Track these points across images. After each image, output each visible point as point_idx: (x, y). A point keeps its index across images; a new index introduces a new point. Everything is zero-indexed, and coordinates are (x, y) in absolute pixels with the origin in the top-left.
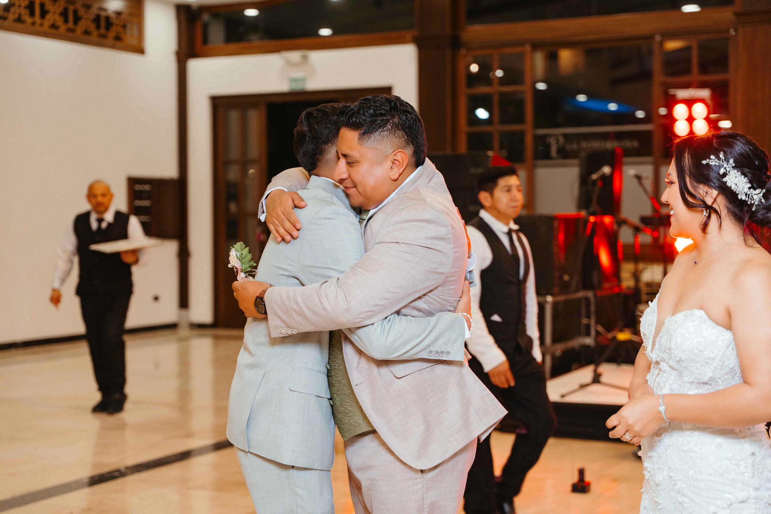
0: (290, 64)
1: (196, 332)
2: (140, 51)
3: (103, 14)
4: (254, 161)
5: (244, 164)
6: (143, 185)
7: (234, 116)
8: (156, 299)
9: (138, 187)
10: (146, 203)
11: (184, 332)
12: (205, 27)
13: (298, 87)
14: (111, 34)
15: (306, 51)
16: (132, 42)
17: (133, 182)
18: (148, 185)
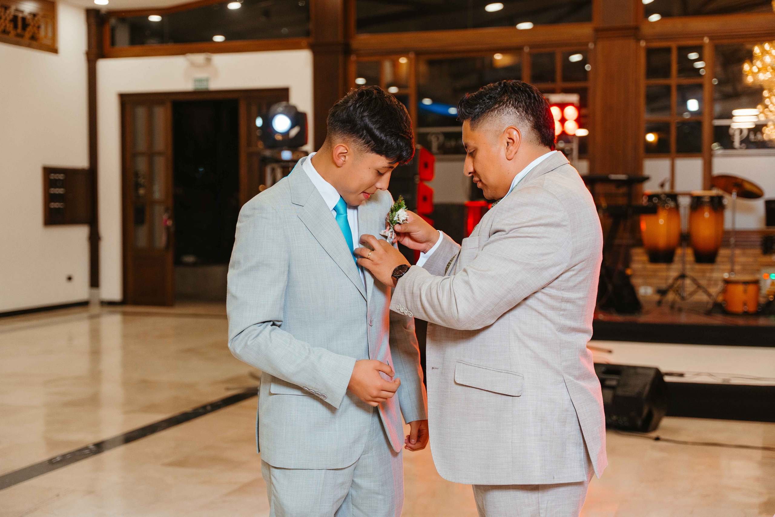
0: (193, 65)
1: (106, 309)
2: (55, 51)
3: (20, 15)
4: (160, 154)
5: (151, 155)
6: (57, 175)
7: (141, 112)
8: (70, 279)
9: (53, 176)
10: (60, 191)
11: (95, 309)
12: (113, 30)
13: (202, 86)
14: (28, 35)
15: (209, 54)
16: (48, 42)
17: (48, 171)
18: (62, 175)
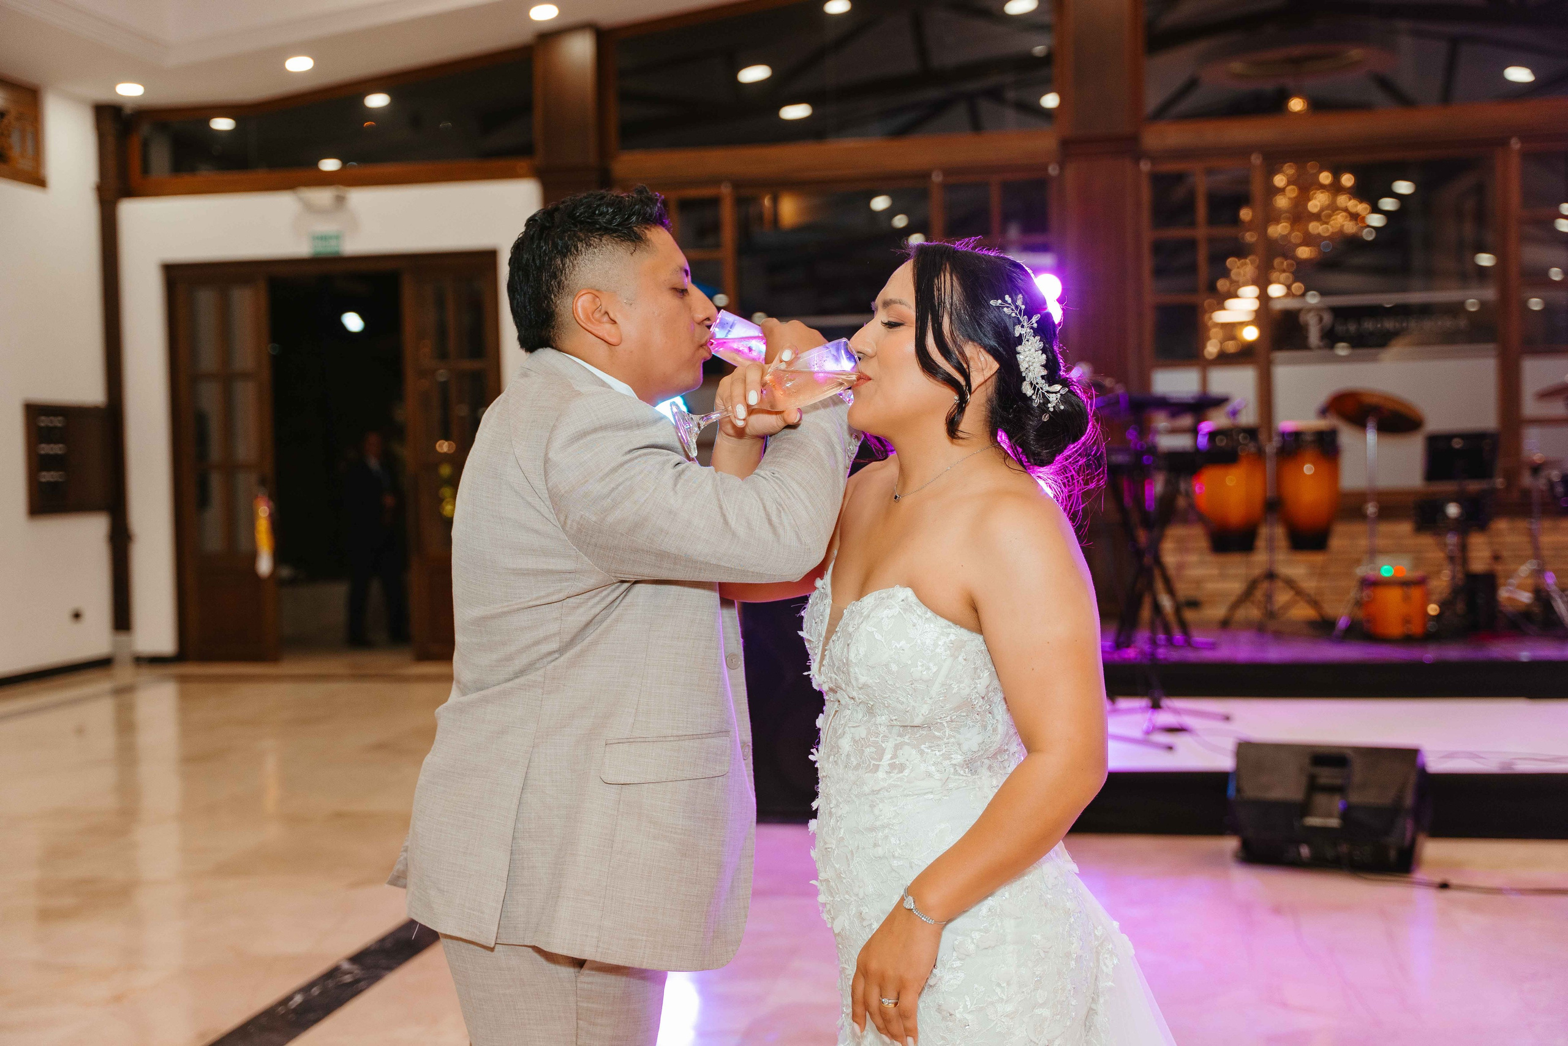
0: (310, 208)
1: (147, 674)
2: (39, 181)
4: (245, 376)
5: (227, 379)
6: (51, 418)
7: (206, 299)
8: (77, 616)
10: (56, 449)
11: (124, 674)
12: (145, 145)
13: (327, 249)
15: (341, 187)
16: (25, 164)
17: (34, 412)
18: (60, 418)
